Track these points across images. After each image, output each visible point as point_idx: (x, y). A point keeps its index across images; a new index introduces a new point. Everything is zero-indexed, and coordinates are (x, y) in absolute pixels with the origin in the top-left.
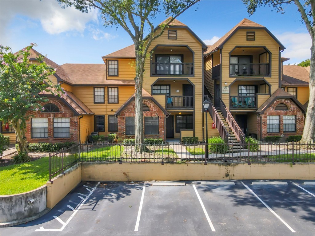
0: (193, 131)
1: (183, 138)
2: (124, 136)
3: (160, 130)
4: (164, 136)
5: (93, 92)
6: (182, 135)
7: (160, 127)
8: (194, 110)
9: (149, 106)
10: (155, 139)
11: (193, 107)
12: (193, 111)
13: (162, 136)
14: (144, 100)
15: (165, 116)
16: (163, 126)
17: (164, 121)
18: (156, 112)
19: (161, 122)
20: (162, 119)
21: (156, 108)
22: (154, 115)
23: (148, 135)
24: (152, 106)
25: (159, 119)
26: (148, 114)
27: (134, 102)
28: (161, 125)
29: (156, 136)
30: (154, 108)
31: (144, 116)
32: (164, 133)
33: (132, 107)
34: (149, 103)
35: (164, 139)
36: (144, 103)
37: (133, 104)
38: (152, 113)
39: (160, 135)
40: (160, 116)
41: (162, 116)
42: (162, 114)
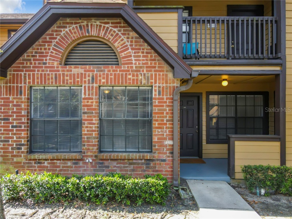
0: (278, 144)
1: (247, 170)
2: (22, 159)
3: (155, 139)
4: (173, 161)
6: (237, 156)
7: (155, 124)
8: (283, 66)
9: (116, 44)
10: (131, 181)
11: (279, 55)
12: (278, 68)
13: (164, 161)
14: (97, 25)
15: (175, 85)
16: (167, 121)
17: (172, 102)
18: (141, 67)
19: (163, 106)
20: (165, 97)
21: (143, 53)
22: (133, 80)
23: (110, 156)
24: (127, 46)
25: (155, 94)
26: (113, 77)
27: (61, 31)
28: (161, 117)
29: (143, 161)
30: (135, 53)
31: (96, 83)
32: (171, 147)
33: (53, 49)
34: (116, 36)
35: (172, 171)
36: (99, 34)
37: (56, 38)
38: (128, 71)
39: (156, 155)
40: (155, 83)
41: (167, 83)
42: (166, 75)
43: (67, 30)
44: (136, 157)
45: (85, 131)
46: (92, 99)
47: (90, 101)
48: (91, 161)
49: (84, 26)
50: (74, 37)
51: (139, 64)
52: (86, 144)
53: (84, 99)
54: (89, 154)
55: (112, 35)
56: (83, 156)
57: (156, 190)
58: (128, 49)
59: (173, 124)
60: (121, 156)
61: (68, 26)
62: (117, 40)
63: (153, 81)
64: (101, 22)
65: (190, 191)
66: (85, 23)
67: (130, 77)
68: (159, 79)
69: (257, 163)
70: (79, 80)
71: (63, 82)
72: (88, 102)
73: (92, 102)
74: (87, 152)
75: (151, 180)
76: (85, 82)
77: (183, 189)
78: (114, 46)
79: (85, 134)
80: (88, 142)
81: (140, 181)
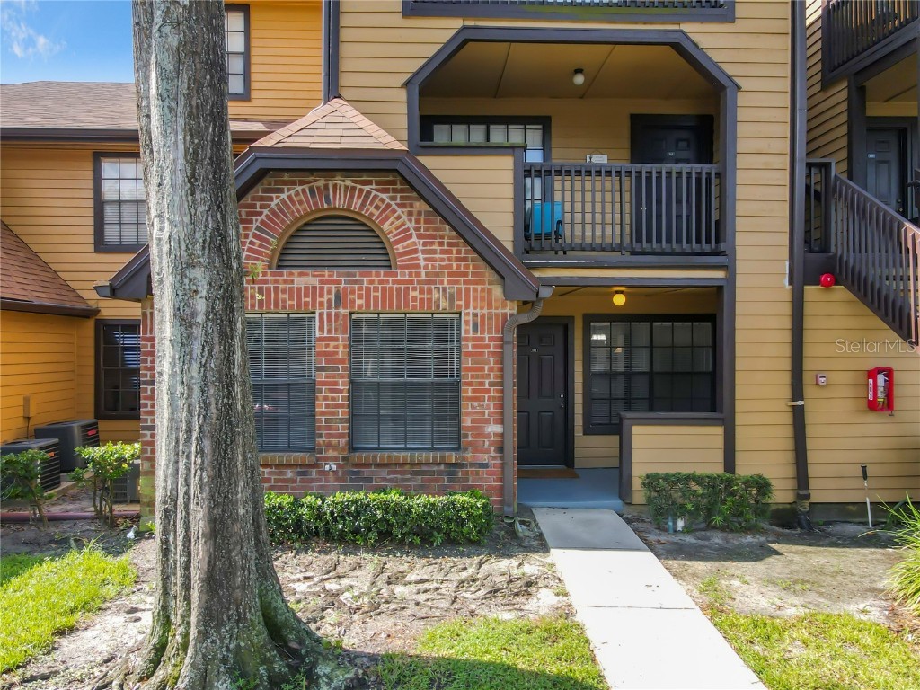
0: (719, 430)
1: (651, 481)
3: (467, 422)
4: (503, 466)
5: (91, 184)
6: (637, 456)
7: (467, 391)
8: (730, 268)
9: (386, 227)
10: (423, 499)
11: (723, 246)
12: (720, 274)
13: (485, 466)
14: (347, 187)
15: (507, 311)
16: (491, 384)
17: (502, 347)
18: (437, 274)
19: (482, 354)
20: (486, 336)
21: (441, 244)
22: (422, 300)
23: (375, 457)
24: (408, 229)
25: (466, 330)
26: (379, 294)
27: (271, 199)
28: (477, 377)
29: (442, 467)
30: (425, 244)
31: (345, 307)
32: (498, 439)
33: (255, 236)
34: (384, 210)
35: (502, 488)
36: (350, 205)
37: (260, 214)
38: (411, 282)
39: (469, 455)
40: (467, 307)
41: (490, 306)
42: (490, 291)
43: (284, 196)
44: (427, 458)
45: (321, 406)
46: (336, 339)
47: (332, 344)
48: (334, 467)
49: (318, 188)
50: (298, 211)
51: (434, 267)
52: (324, 432)
53: (321, 339)
54: (331, 453)
55: (377, 207)
56: (318, 459)
57: (470, 515)
58: (410, 236)
59: (502, 391)
60: (397, 458)
61: (285, 187)
62: (387, 218)
63: (462, 303)
64: (354, 182)
65: (537, 525)
66: (321, 183)
67: (416, 294)
68: (475, 299)
69: (672, 470)
70: (309, 300)
71: (276, 305)
72: (327, 346)
73: (336, 347)
74: (326, 450)
75: (460, 498)
76: (321, 304)
77: (522, 523)
78: (382, 230)
79: (323, 413)
80: (329, 428)
81: (441, 500)
